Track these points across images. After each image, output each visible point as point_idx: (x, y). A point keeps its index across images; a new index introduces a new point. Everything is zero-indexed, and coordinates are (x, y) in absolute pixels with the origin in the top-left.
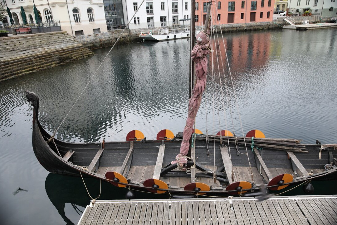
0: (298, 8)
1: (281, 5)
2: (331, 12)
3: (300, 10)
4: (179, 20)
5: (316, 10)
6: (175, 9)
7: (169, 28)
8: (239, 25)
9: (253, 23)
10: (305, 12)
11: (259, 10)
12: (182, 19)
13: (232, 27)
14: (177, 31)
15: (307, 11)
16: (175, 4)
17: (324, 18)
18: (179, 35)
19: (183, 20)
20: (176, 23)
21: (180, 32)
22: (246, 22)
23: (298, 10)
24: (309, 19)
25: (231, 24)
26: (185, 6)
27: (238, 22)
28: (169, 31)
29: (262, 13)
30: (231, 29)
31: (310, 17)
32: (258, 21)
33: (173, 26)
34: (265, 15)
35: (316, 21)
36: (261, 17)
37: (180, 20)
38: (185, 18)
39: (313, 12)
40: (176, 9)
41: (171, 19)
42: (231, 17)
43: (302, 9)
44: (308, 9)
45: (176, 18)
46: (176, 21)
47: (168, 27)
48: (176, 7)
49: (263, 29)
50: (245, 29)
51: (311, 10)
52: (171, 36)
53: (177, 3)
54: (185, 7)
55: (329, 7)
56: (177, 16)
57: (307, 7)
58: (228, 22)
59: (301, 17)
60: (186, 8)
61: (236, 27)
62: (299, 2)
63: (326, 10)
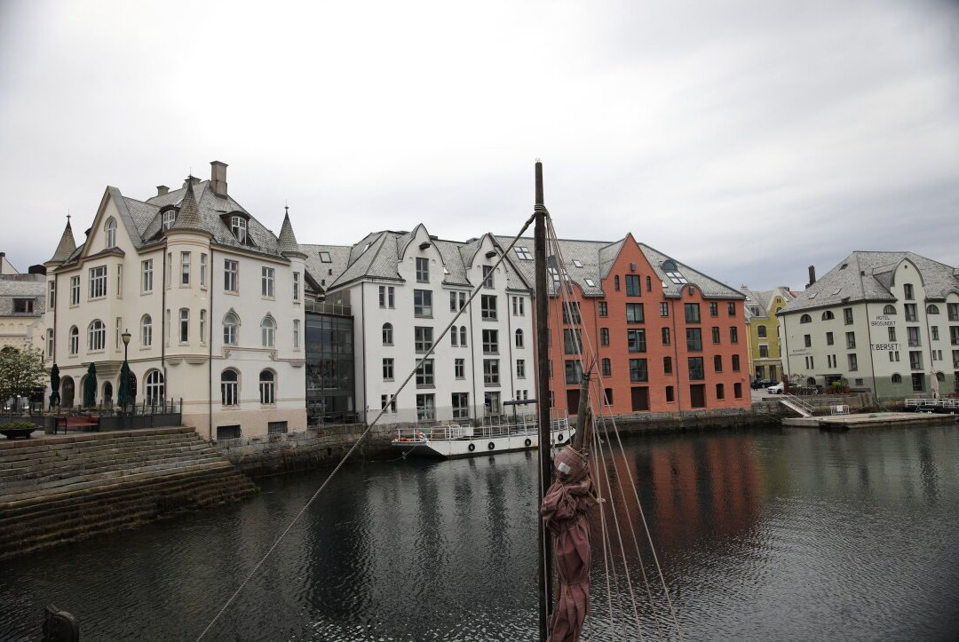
0: (810, 373)
1: (767, 368)
2: (896, 385)
3: (816, 378)
4: (502, 401)
5: (859, 381)
6: (491, 375)
7: (476, 423)
8: (665, 416)
9: (700, 412)
10: (830, 384)
11: (711, 379)
12: (509, 399)
13: (647, 422)
14: (496, 433)
15: (835, 383)
16: (492, 364)
17: (886, 399)
18: (501, 443)
19: (513, 403)
20: (495, 410)
21: (505, 433)
22: (682, 408)
23: (811, 380)
24: (845, 403)
25: (642, 415)
26: (518, 367)
27: (659, 408)
28: (475, 430)
29: (720, 387)
30: (643, 428)
31: (848, 397)
32: (713, 406)
33: (486, 418)
34: (729, 391)
35: (866, 406)
36: (720, 394)
37: (505, 404)
38: (518, 398)
39: (852, 385)
40: (495, 374)
41: (481, 401)
42: (640, 398)
43: (823, 378)
44: (838, 377)
45: (493, 398)
46: (493, 404)
47: (471, 420)
48: (496, 369)
49: (729, 428)
50: (682, 426)
51: (845, 379)
52: (481, 445)
53: (497, 361)
54: (518, 371)
55: (889, 374)
56: (497, 393)
57: (833, 371)
58: (634, 409)
59: (825, 398)
60: (521, 372)
61: (657, 422)
62: (810, 362)
63: (883, 380)
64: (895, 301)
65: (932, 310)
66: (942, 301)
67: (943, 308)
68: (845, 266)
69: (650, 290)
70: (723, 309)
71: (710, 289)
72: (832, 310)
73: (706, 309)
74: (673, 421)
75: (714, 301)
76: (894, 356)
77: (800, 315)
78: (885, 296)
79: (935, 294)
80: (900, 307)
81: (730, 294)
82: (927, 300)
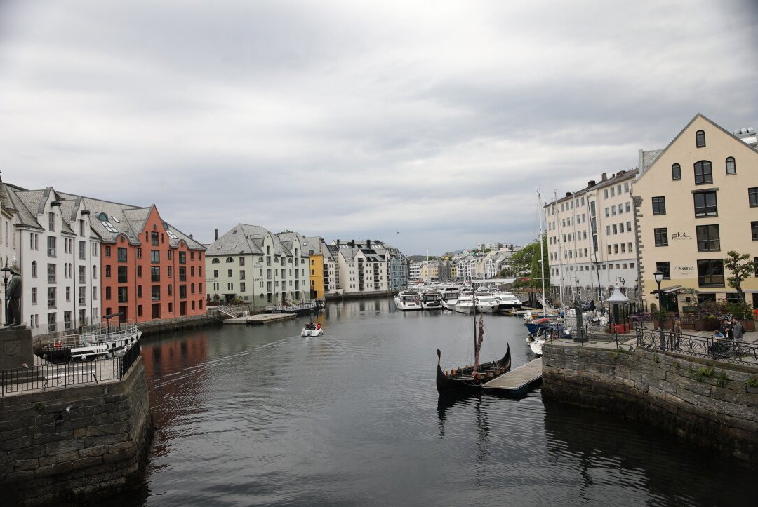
0: (230, 293)
2: (261, 300)
5: (246, 298)
6: (82, 298)
8: (168, 321)
9: (184, 318)
11: (189, 298)
13: (160, 326)
16: (52, 290)
17: (258, 307)
20: (83, 322)
22: (177, 316)
23: (217, 297)
25: (156, 321)
26: (94, 292)
27: (166, 317)
29: (193, 303)
30: (157, 329)
32: (190, 314)
34: (197, 305)
36: (193, 308)
40: (84, 297)
41: (78, 316)
42: (156, 310)
43: (225, 295)
46: (83, 318)
47: (73, 330)
48: (54, 294)
49: (197, 327)
50: (176, 327)
53: (85, 287)
54: (94, 295)
55: (259, 294)
58: (153, 317)
61: (164, 325)
62: (216, 286)
63: (257, 296)
64: (263, 255)
65: (276, 260)
66: (280, 256)
67: (280, 259)
68: (235, 232)
69: (163, 242)
70: (196, 255)
71: (191, 244)
72: (233, 257)
73: (188, 255)
74: (172, 324)
75: (192, 251)
76: (262, 284)
77: (212, 258)
78: (259, 252)
79: (277, 253)
80: (264, 257)
81: (200, 247)
82: (275, 255)
